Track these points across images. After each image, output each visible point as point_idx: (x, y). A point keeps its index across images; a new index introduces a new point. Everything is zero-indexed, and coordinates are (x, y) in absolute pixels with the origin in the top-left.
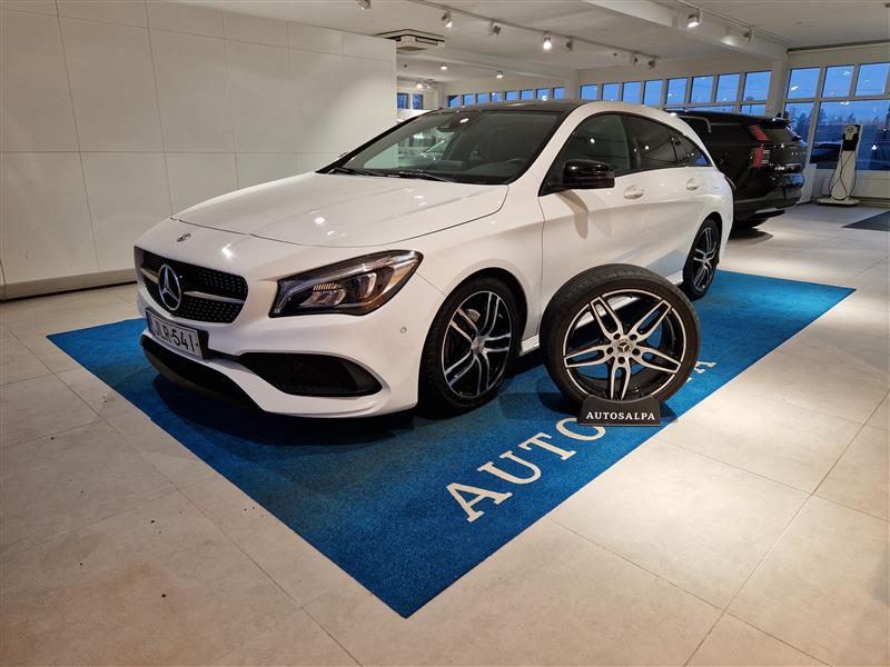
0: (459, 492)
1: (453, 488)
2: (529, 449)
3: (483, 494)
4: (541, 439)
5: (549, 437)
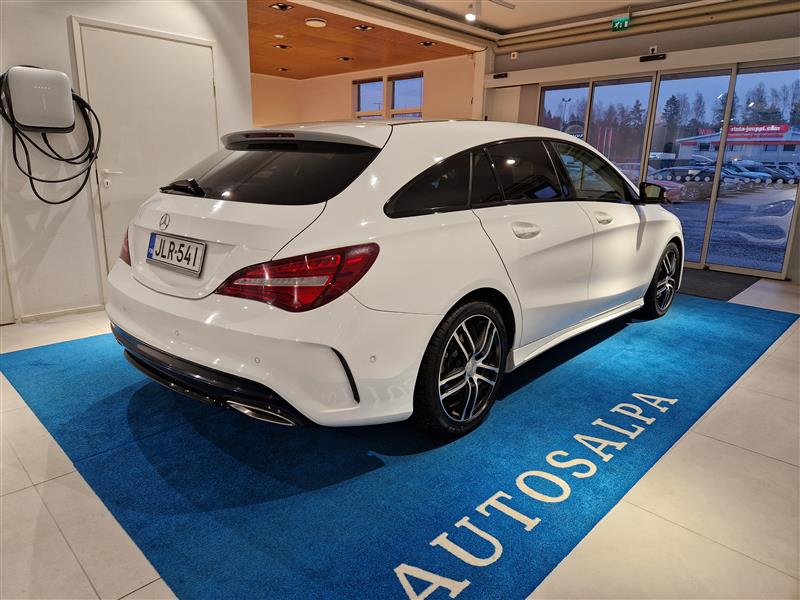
0: (409, 578)
1: (402, 571)
2: (487, 514)
3: (437, 581)
4: (501, 500)
5: (509, 497)
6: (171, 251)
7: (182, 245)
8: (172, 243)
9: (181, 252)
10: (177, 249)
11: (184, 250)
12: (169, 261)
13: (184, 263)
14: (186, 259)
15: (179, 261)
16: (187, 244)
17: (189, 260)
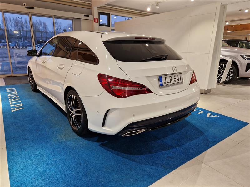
6: (170, 80)
7: (175, 76)
8: (170, 77)
9: (175, 78)
10: (173, 78)
11: (176, 77)
12: (171, 83)
13: (177, 81)
14: (177, 80)
15: (175, 81)
16: (176, 75)
17: (178, 79)
